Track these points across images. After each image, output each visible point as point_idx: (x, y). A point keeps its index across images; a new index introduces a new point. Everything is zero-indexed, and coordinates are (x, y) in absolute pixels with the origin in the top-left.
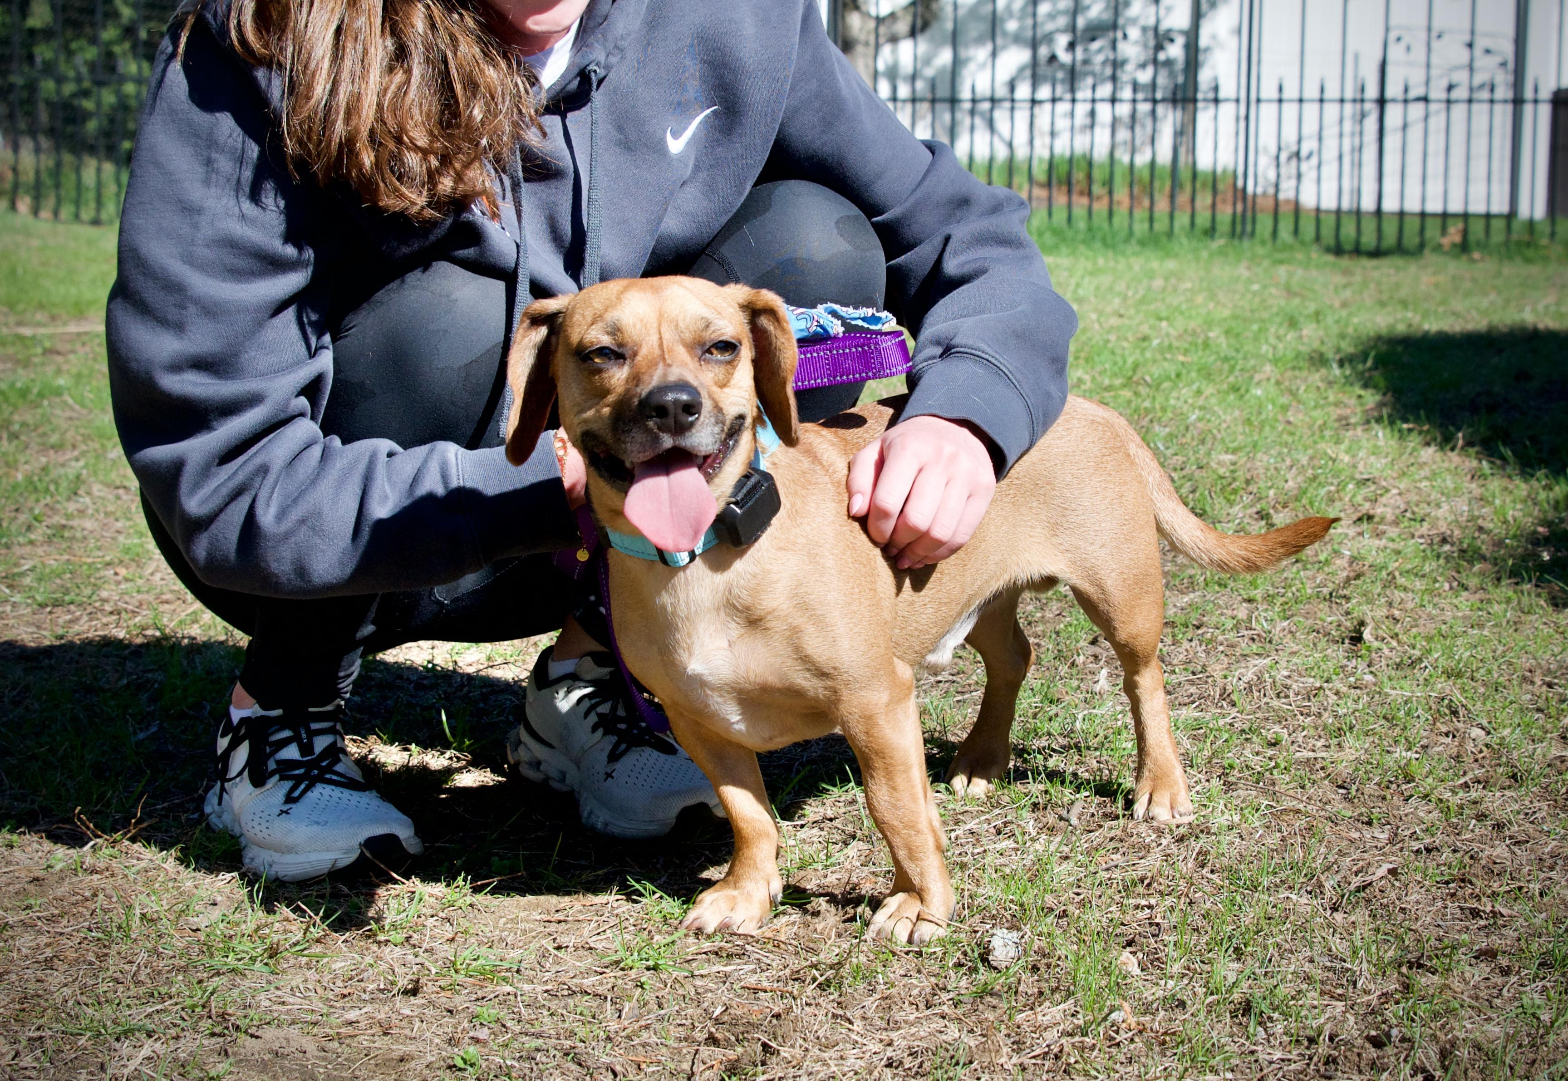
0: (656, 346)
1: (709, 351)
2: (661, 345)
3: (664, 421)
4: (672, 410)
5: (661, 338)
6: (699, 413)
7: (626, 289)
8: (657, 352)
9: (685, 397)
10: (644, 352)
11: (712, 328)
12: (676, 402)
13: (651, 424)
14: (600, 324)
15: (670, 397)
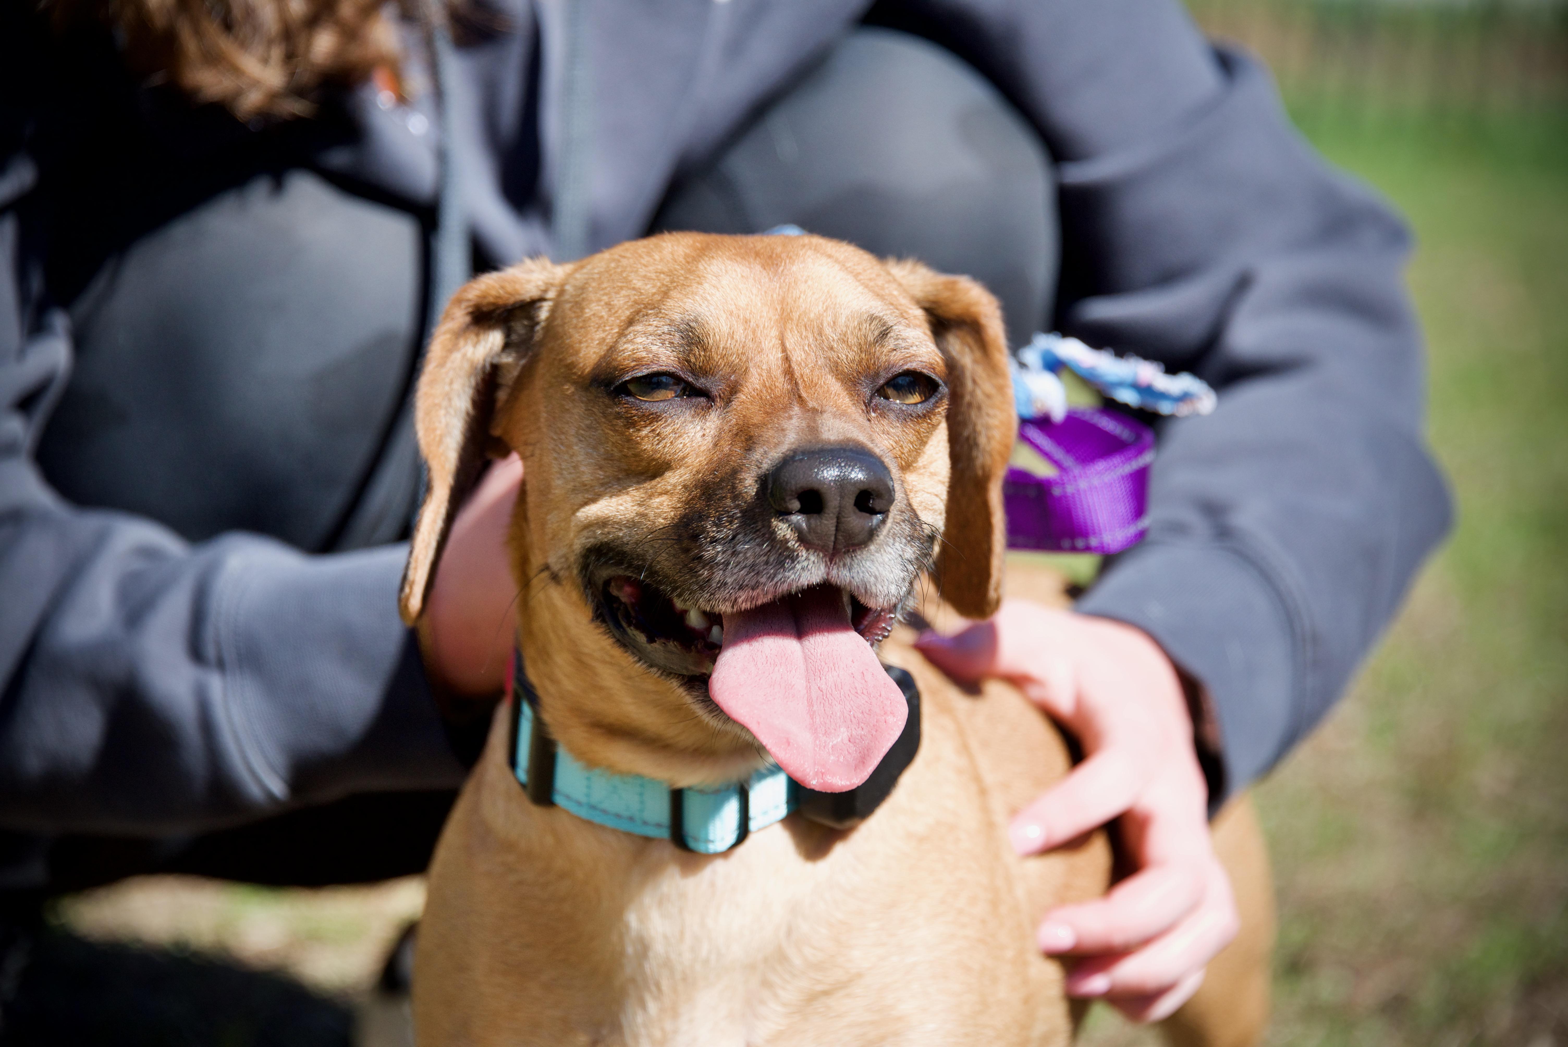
0: (778, 372)
1: (881, 392)
2: (789, 372)
3: (815, 521)
4: (833, 502)
5: (787, 359)
6: (885, 512)
7: (702, 253)
8: (782, 384)
9: (857, 475)
10: (754, 382)
11: (890, 343)
12: (842, 483)
13: (783, 529)
14: (654, 324)
15: (830, 474)
